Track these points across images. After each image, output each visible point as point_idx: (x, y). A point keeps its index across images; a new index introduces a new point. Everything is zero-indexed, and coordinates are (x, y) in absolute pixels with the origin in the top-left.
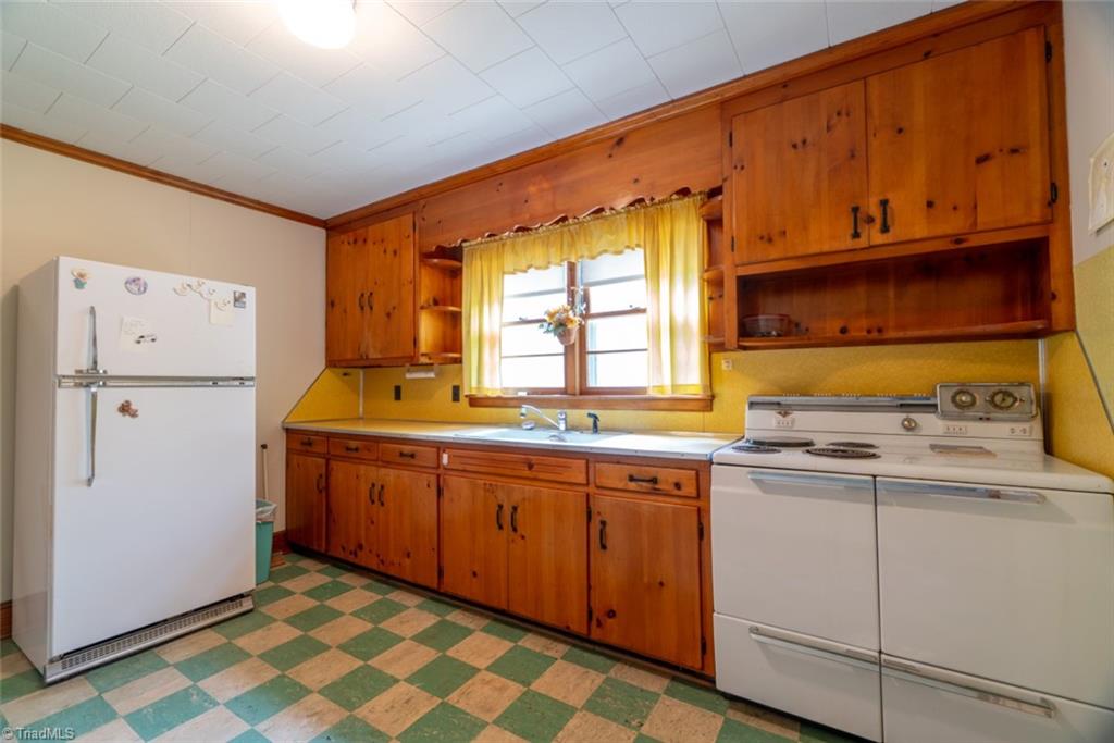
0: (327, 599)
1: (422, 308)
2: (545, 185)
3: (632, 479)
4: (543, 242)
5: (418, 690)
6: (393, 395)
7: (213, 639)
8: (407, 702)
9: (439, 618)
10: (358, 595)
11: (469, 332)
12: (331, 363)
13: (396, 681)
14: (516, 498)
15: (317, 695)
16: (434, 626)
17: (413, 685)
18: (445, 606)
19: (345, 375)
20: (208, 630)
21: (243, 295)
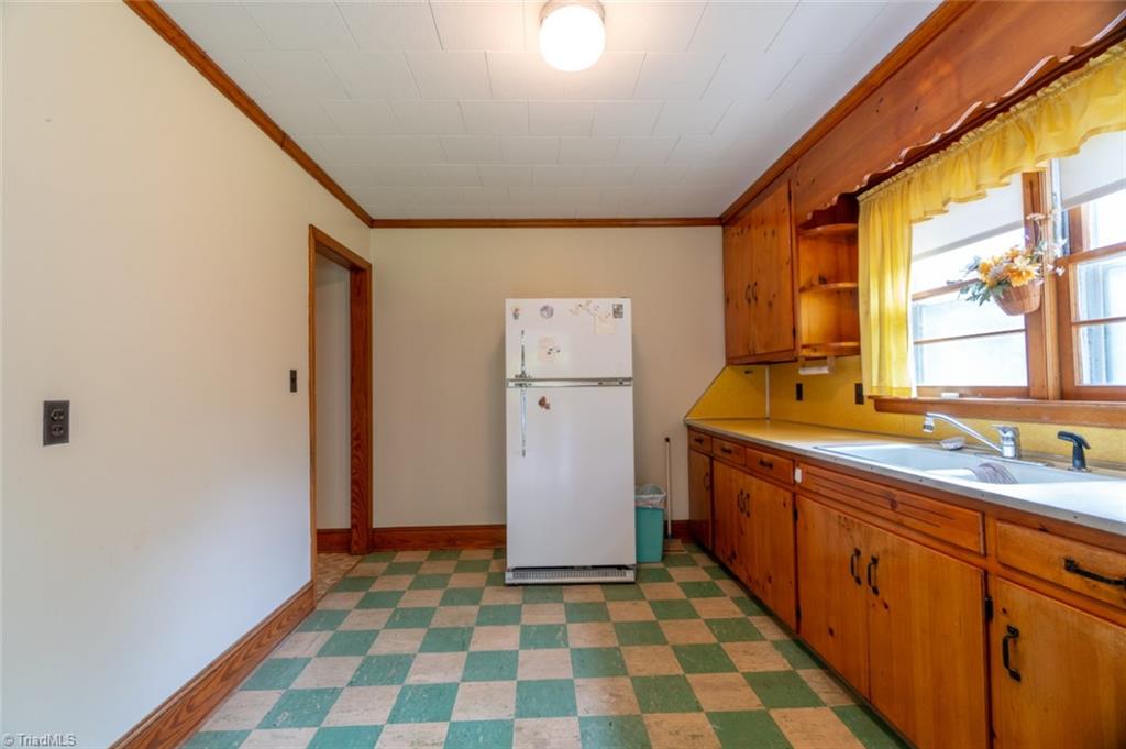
0: (695, 597)
1: (802, 290)
2: (945, 69)
3: (1071, 566)
4: (970, 159)
5: (712, 732)
6: (795, 395)
7: (597, 595)
8: (694, 737)
9: (789, 667)
10: (725, 605)
11: (868, 313)
12: (731, 361)
13: (699, 709)
14: (876, 548)
15: (629, 680)
16: (777, 673)
17: (711, 722)
18: (807, 657)
19: (747, 372)
20: (599, 586)
21: (620, 306)
